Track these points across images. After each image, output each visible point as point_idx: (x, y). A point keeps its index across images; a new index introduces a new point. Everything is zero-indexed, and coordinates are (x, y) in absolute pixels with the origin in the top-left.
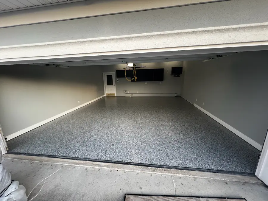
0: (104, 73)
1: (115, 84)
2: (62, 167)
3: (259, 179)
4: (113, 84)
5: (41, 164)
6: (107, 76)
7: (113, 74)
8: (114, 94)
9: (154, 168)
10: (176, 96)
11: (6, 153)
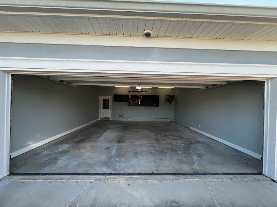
0: (100, 97)
1: (111, 108)
2: (90, 183)
3: (267, 176)
4: (109, 108)
5: (64, 182)
6: (103, 99)
7: (110, 98)
8: (109, 118)
9: (185, 176)
10: (170, 121)
11: (9, 175)
